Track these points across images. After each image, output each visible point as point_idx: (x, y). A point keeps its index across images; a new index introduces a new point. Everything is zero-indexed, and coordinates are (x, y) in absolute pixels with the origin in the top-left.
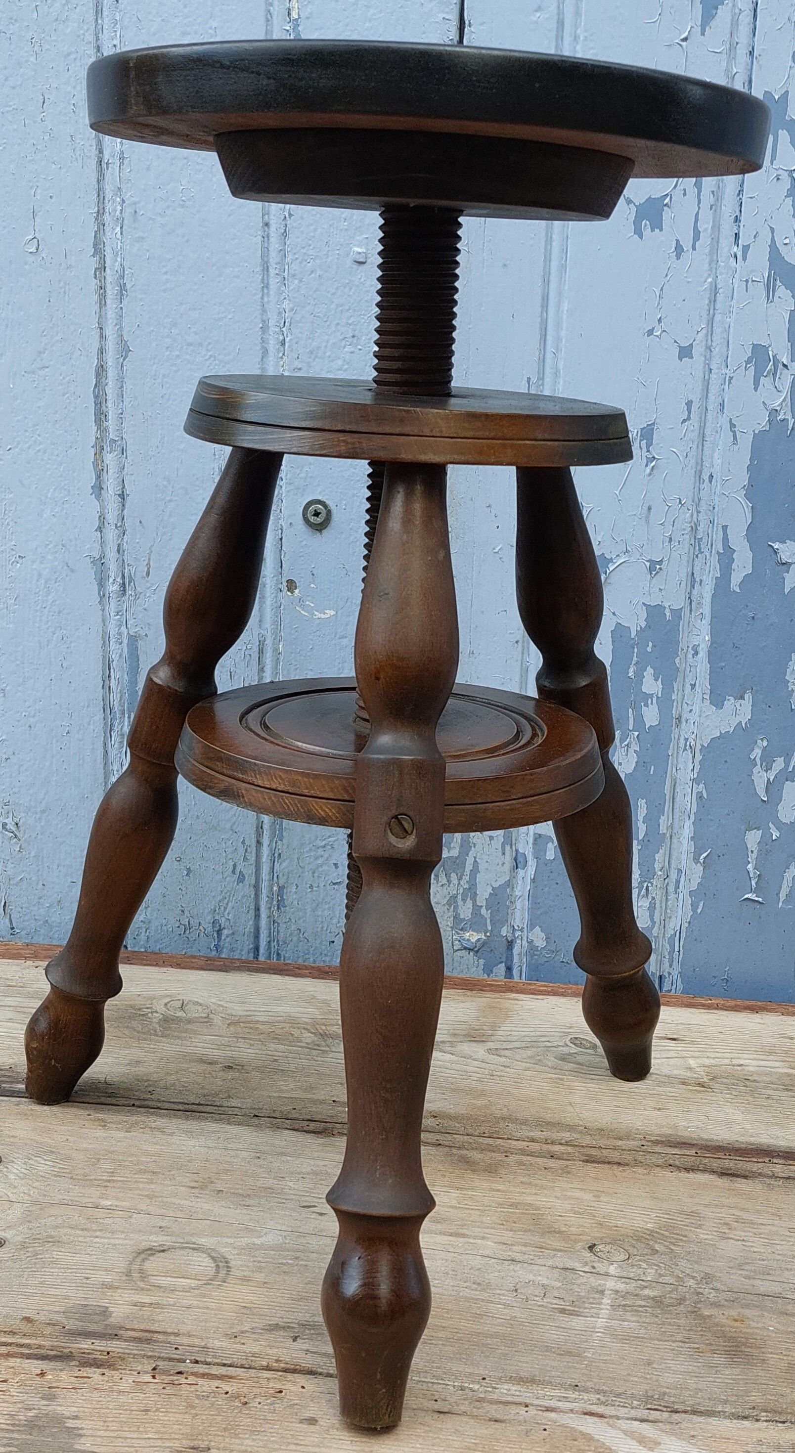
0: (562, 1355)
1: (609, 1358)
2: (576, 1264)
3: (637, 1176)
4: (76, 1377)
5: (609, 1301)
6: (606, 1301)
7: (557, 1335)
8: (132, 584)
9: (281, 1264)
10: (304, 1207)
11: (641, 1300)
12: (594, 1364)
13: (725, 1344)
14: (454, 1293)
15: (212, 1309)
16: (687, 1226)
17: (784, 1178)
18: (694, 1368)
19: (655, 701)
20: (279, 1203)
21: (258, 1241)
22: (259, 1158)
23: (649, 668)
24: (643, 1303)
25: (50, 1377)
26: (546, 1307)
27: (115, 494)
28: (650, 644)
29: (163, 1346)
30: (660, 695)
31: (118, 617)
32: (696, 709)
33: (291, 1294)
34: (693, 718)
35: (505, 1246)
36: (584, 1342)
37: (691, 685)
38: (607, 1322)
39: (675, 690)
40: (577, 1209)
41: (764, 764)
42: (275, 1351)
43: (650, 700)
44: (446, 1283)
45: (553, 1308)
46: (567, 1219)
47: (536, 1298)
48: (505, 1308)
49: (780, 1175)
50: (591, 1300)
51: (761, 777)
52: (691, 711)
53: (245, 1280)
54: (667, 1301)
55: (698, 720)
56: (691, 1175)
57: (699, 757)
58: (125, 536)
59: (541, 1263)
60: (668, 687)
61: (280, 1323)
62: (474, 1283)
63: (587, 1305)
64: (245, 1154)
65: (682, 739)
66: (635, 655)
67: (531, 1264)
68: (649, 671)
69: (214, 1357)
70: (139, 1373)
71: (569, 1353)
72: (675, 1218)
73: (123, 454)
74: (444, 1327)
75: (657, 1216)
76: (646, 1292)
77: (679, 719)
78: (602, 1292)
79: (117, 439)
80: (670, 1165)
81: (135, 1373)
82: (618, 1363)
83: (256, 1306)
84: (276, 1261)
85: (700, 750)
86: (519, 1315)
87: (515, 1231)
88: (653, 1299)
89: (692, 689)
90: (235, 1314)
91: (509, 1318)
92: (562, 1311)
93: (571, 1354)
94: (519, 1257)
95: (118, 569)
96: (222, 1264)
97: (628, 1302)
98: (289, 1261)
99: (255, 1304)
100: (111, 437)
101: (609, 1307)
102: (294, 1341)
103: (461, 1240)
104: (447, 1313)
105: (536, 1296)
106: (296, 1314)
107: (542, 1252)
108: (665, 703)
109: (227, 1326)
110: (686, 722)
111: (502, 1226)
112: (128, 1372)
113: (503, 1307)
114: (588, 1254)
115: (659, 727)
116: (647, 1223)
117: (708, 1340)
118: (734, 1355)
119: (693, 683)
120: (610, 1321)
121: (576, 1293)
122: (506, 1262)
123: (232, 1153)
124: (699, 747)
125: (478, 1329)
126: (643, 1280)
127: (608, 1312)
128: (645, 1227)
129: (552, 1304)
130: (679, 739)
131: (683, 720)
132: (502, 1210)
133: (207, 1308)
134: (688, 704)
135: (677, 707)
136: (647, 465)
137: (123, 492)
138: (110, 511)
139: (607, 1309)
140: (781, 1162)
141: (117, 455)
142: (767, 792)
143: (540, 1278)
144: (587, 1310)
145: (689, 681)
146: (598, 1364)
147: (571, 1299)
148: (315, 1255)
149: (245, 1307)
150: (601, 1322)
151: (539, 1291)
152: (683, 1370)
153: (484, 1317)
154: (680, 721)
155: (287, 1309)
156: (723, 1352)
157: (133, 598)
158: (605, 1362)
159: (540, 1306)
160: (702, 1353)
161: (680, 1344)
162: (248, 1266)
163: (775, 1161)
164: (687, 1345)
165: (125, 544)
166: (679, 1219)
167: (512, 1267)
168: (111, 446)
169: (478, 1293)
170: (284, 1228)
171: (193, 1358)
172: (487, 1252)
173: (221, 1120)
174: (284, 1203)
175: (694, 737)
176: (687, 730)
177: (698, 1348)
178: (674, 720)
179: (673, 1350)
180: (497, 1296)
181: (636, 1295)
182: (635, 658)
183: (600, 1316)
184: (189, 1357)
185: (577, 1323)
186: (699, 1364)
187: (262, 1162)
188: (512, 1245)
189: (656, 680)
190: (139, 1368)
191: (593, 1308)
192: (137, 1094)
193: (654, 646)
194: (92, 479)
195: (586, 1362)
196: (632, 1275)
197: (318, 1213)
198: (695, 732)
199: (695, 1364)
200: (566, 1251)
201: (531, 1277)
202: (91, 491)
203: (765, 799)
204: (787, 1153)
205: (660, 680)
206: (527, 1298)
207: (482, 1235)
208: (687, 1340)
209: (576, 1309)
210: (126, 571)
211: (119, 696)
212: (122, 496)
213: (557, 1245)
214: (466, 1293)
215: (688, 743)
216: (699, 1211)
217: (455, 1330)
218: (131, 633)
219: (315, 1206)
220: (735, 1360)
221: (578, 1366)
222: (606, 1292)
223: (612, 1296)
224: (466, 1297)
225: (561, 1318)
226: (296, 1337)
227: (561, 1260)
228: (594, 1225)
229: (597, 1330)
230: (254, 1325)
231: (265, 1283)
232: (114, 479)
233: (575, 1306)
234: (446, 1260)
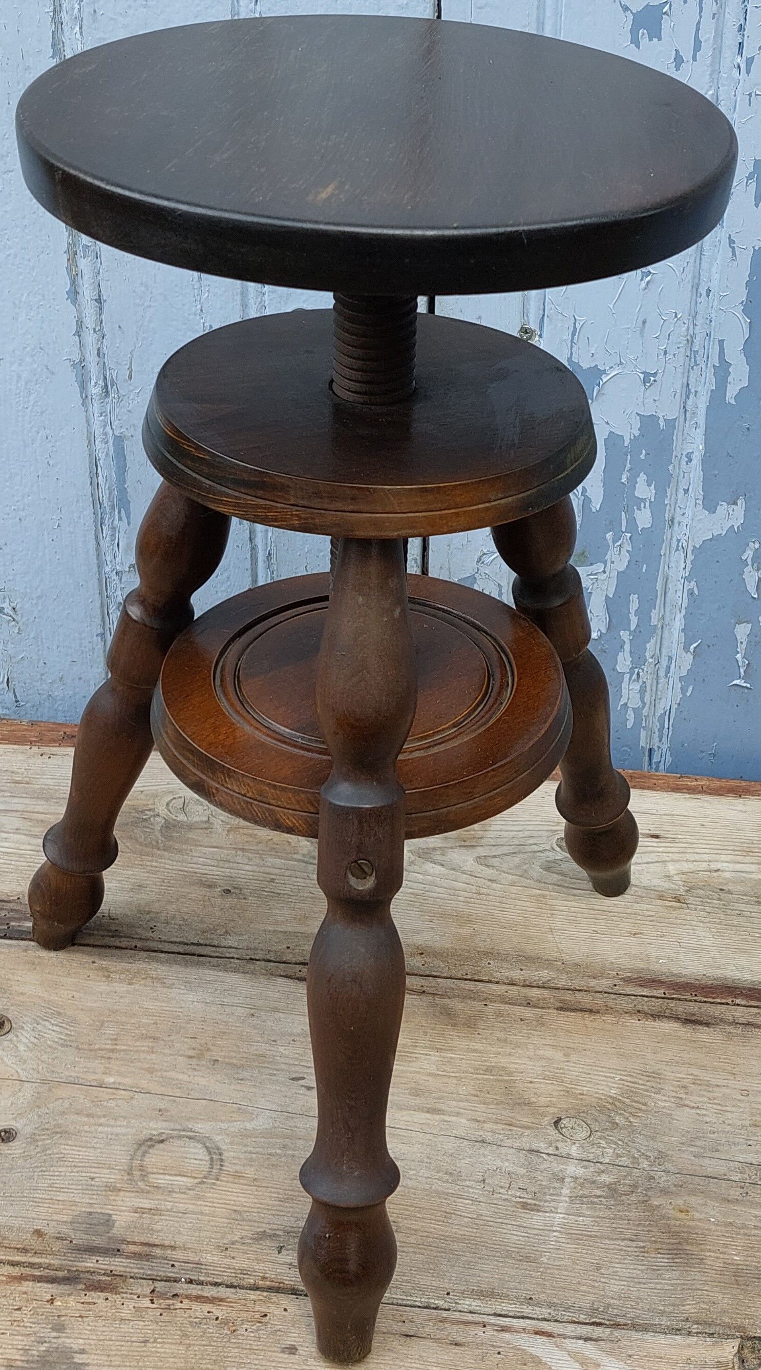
0: (520, 1261)
1: (563, 1263)
2: (542, 1145)
3: (606, 1026)
4: (83, 1303)
5: (568, 1192)
6: (566, 1191)
7: (517, 1236)
8: (115, 387)
9: (270, 1154)
10: (293, 1079)
11: (598, 1188)
12: (548, 1271)
13: (668, 1241)
14: (427, 1187)
15: (206, 1215)
16: (647, 1090)
17: (743, 1024)
18: (639, 1272)
19: (647, 504)
20: (270, 1075)
21: (249, 1126)
22: (253, 1015)
23: (642, 474)
24: (598, 1192)
25: (59, 1303)
26: (510, 1201)
27: (92, 299)
28: (644, 452)
29: (160, 1263)
30: (653, 500)
31: (102, 418)
32: (689, 512)
33: (278, 1193)
34: (685, 521)
35: (478, 1123)
36: (542, 1244)
37: (684, 490)
38: (563, 1218)
39: (668, 495)
40: (546, 1073)
41: (755, 565)
42: (261, 1266)
43: (642, 505)
44: (420, 1174)
45: (517, 1202)
46: (537, 1086)
47: (502, 1191)
48: (472, 1204)
49: (741, 1020)
50: (552, 1191)
51: (752, 576)
52: (684, 514)
53: (237, 1176)
54: (621, 1188)
55: (690, 522)
56: (657, 1024)
57: (690, 557)
58: (104, 340)
59: (509, 1145)
60: (661, 492)
61: (267, 1231)
62: (446, 1173)
63: (548, 1198)
64: (239, 1011)
65: (674, 539)
66: (628, 462)
67: (500, 1146)
68: (642, 477)
69: (207, 1275)
70: (138, 1297)
71: (527, 1259)
72: (636, 1080)
73: (97, 258)
74: (415, 1230)
75: (621, 1080)
76: (604, 1178)
77: (672, 520)
78: (562, 1180)
79: (90, 244)
80: (639, 1011)
81: (135, 1297)
82: (570, 1269)
83: (246, 1209)
84: (265, 1151)
85: (693, 550)
86: (484, 1212)
87: (488, 1104)
88: (609, 1186)
89: (685, 494)
90: (226, 1221)
91: (475, 1216)
92: (525, 1206)
93: (528, 1259)
94: (489, 1137)
95: (99, 373)
96: (215, 1155)
97: (586, 1192)
98: (278, 1151)
99: (245, 1206)
100: (84, 242)
101: (567, 1199)
102: (279, 1252)
103: (437, 1117)
104: (419, 1212)
105: (502, 1187)
106: (282, 1218)
107: (511, 1130)
108: (657, 507)
109: (219, 1235)
110: (679, 524)
111: (476, 1098)
112: (129, 1296)
113: (470, 1202)
114: (552, 1131)
115: (651, 529)
116: (611, 1088)
117: (653, 1236)
118: (676, 1254)
119: (686, 488)
120: (566, 1216)
121: (539, 1183)
122: (477, 1144)
123: (228, 1010)
124: (690, 548)
125: (447, 1231)
126: (601, 1163)
127: (566, 1205)
128: (609, 1094)
129: (515, 1197)
130: (671, 539)
131: (676, 521)
132: (478, 1076)
133: (202, 1213)
134: (680, 508)
135: (670, 510)
136: (642, 280)
137: (100, 296)
138: (87, 315)
139: (566, 1202)
140: (743, 1002)
141: (91, 260)
142: (757, 590)
143: (507, 1164)
144: (546, 1204)
145: (683, 486)
146: (552, 1271)
147: (533, 1189)
148: (302, 1142)
149: (236, 1211)
150: (558, 1218)
151: (505, 1182)
152: (628, 1275)
153: (453, 1216)
154: (672, 522)
155: (274, 1213)
156: (666, 1252)
157: (116, 401)
158: (559, 1268)
159: (504, 1200)
160: (647, 1252)
161: (629, 1242)
162: (239, 1158)
163: (738, 1001)
164: (634, 1244)
165: (105, 348)
166: (640, 1082)
167: (482, 1151)
168: (84, 252)
169: (449, 1185)
170: (274, 1107)
171: (188, 1276)
172: (461, 1132)
173: (218, 966)
174: (275, 1075)
175: (687, 539)
176: (679, 532)
177: (644, 1247)
178: (667, 523)
179: (621, 1250)
180: (466, 1189)
181: (594, 1182)
182: (628, 465)
183: (559, 1211)
184: (184, 1276)
185: (536, 1220)
186: (643, 1267)
187: (256, 1021)
188: (484, 1122)
189: (649, 485)
190: (139, 1291)
191: (552, 1200)
192: (139, 931)
193: (647, 454)
194: (66, 283)
195: (541, 1270)
196: (591, 1157)
197: (305, 1087)
198: (688, 534)
199: (640, 1267)
200: (533, 1128)
201: (498, 1163)
202: (66, 296)
203: (756, 596)
204: (750, 989)
205: (653, 485)
206: (493, 1191)
207: (457, 1110)
208: (635, 1237)
209: (537, 1203)
210: (108, 374)
211: (107, 492)
212: (99, 301)
213: (525, 1120)
214: (438, 1186)
215: (680, 544)
216: (659, 1071)
217: (426, 1234)
218: (117, 434)
219: (303, 1078)
220: (676, 1260)
221: (534, 1274)
222: (567, 1180)
223: (572, 1184)
224: (437, 1191)
225: (523, 1215)
226: (281, 1247)
227: (528, 1140)
228: (562, 1093)
229: (554, 1229)
230: (244, 1233)
231: (255, 1180)
232: (90, 285)
233: (536, 1200)
234: (422, 1144)
